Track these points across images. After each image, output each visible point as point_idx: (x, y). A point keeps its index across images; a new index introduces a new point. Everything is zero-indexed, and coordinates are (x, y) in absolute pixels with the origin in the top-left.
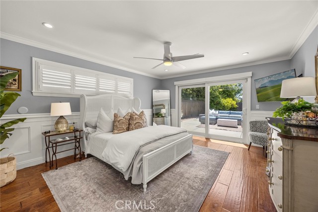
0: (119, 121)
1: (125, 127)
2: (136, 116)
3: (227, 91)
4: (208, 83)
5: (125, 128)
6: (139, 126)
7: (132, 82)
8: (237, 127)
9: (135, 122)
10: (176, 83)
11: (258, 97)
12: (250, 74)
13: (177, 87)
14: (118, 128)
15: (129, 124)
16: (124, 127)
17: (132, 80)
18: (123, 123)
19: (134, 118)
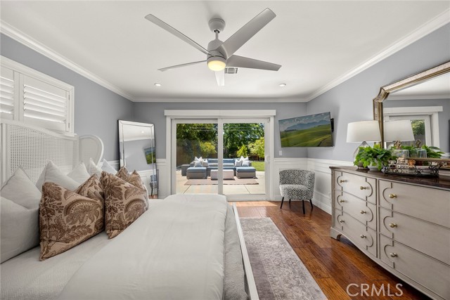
0: (68, 208)
1: (91, 223)
2: (127, 184)
3: (205, 133)
4: (222, 118)
5: (92, 227)
6: (138, 209)
7: (72, 93)
8: (234, 179)
9: (125, 202)
10: (167, 112)
11: (281, 141)
12: (273, 112)
13: (168, 120)
14: (63, 231)
15: (104, 210)
16: (88, 222)
17: (71, 88)
18: (85, 210)
19: (123, 191)
